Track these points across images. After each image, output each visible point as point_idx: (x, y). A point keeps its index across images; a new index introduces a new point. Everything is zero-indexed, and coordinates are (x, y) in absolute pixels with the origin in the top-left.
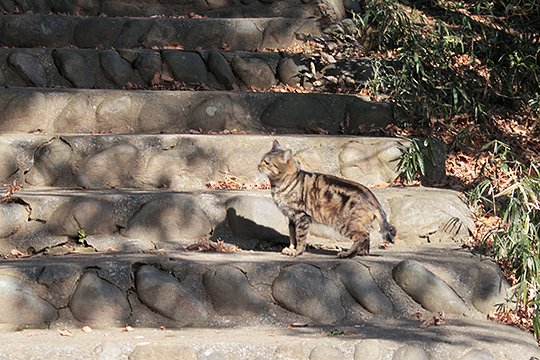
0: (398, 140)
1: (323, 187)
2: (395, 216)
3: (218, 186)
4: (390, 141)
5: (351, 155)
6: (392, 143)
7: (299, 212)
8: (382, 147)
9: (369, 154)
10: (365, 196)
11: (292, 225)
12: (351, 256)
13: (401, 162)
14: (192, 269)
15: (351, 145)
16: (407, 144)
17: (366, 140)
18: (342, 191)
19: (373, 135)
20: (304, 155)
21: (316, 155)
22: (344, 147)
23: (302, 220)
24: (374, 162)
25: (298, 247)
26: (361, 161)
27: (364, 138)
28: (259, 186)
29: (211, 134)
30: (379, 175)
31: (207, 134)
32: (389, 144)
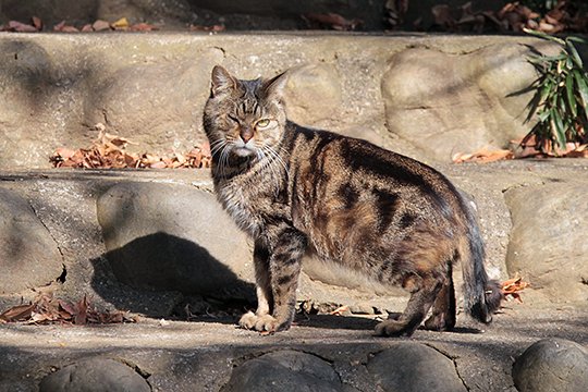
0: (529, 40)
1: (337, 172)
2: (520, 230)
3: (80, 159)
4: (510, 44)
5: (411, 81)
6: (514, 49)
7: (276, 219)
8: (488, 59)
9: (458, 77)
10: (437, 200)
11: (261, 254)
12: (408, 330)
13: (537, 98)
14: (15, 364)
15: (413, 55)
16: (552, 51)
17: (449, 43)
18: (381, 185)
19: (469, 29)
20: (294, 81)
21: (324, 83)
22: (395, 60)
23: (283, 240)
24: (469, 96)
25: (277, 308)
26: (437, 94)
27: (445, 39)
28: (182, 159)
29: (61, 31)
30: (482, 130)
31: (52, 31)
32: (506, 52)
